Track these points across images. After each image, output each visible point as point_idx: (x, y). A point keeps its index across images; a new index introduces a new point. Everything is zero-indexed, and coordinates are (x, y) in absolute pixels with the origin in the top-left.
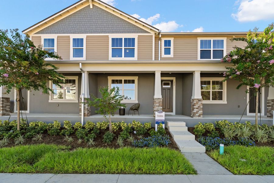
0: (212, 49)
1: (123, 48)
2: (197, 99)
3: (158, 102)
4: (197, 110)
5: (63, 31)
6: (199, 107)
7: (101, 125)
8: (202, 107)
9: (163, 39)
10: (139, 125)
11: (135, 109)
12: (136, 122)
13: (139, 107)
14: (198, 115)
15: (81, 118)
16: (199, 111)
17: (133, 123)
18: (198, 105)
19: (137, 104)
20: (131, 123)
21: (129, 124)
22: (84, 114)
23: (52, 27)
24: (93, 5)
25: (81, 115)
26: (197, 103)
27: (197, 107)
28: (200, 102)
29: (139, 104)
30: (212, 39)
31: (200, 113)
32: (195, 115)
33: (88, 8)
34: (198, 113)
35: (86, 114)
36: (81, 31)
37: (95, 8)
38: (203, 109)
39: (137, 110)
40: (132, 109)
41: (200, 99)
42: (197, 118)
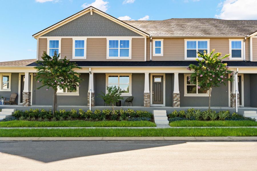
0: (197, 49)
1: (119, 48)
2: (176, 94)
3: (147, 95)
4: (176, 101)
5: (66, 34)
6: (177, 99)
7: (106, 111)
8: (179, 99)
9: (154, 41)
10: (132, 112)
11: (129, 101)
12: (130, 110)
13: (132, 100)
14: (177, 105)
15: (89, 107)
16: (178, 103)
17: (128, 111)
18: (177, 98)
19: (131, 97)
20: (127, 111)
21: (126, 111)
22: (91, 104)
23: (57, 30)
24: (93, 12)
25: (89, 106)
26: (176, 97)
27: (176, 99)
28: (178, 96)
29: (133, 97)
30: (197, 41)
31: (178, 104)
32: (175, 105)
33: (88, 15)
34: (177, 104)
35: (93, 105)
36: (82, 34)
37: (94, 15)
38: (180, 101)
39: (131, 102)
40: (126, 101)
41: (178, 93)
42: (176, 107)
